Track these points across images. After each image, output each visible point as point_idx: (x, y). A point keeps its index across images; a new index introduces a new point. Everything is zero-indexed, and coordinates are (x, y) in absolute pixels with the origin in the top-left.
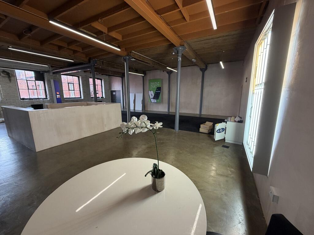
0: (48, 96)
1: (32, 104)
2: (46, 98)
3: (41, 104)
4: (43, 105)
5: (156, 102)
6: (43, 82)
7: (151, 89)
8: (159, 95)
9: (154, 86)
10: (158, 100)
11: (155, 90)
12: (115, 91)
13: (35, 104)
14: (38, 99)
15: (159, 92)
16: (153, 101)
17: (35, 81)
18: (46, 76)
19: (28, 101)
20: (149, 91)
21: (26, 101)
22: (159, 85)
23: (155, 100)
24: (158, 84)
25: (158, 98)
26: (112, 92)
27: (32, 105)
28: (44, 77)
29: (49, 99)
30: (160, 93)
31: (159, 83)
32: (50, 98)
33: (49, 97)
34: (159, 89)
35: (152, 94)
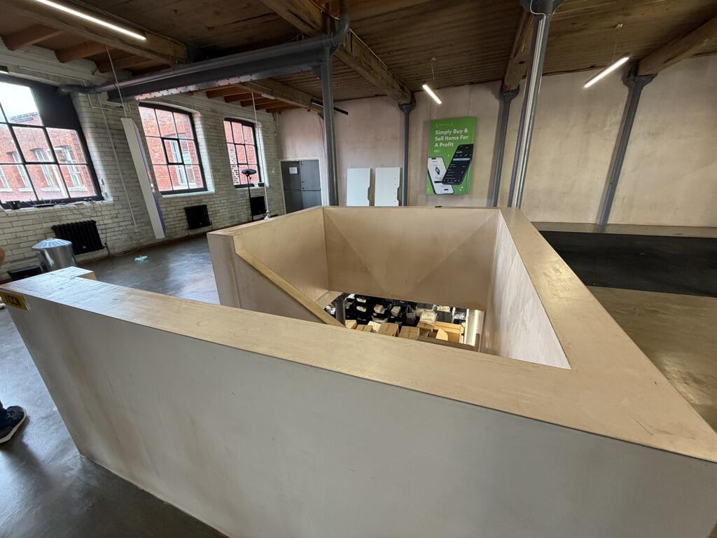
0: (105, 189)
1: (57, 224)
2: (100, 198)
3: (86, 220)
4: (94, 222)
5: (451, 191)
6: (74, 132)
7: (436, 151)
8: (465, 170)
9: (447, 142)
10: (461, 188)
11: (450, 156)
12: (297, 164)
13: (65, 222)
14: (70, 200)
15: (468, 159)
16: (440, 188)
17: (44, 128)
18: (84, 110)
19: (35, 213)
20: (430, 160)
21: (27, 214)
22: (465, 139)
23: (450, 187)
24: (464, 134)
25: (461, 180)
26: (286, 166)
27: (54, 228)
28: (78, 110)
29: (109, 199)
30: (468, 163)
31: (466, 131)
32: (114, 197)
33: (112, 192)
34: (466, 150)
35: (438, 167)
